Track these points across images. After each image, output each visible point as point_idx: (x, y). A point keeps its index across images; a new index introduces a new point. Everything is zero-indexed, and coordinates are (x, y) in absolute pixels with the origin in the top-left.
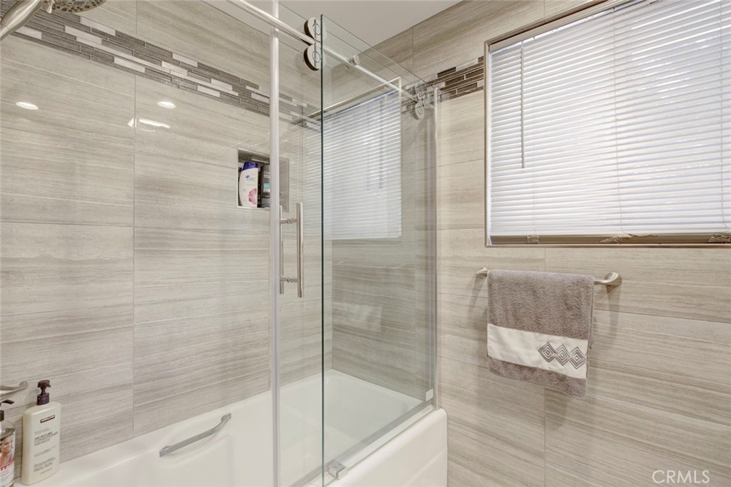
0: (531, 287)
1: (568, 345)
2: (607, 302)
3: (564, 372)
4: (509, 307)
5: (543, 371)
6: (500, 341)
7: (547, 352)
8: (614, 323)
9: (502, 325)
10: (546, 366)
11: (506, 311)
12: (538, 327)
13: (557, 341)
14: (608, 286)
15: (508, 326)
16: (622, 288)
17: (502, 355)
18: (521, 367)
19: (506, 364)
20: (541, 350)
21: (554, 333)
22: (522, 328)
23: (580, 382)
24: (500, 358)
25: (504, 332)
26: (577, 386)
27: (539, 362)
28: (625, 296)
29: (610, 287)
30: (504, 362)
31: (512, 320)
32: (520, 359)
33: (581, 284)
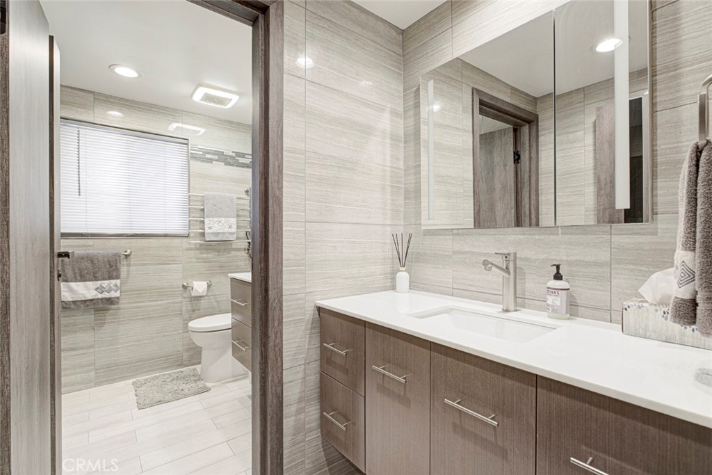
0: (91, 259)
1: (111, 283)
2: (125, 263)
3: (109, 296)
4: (77, 271)
5: (98, 299)
6: (71, 290)
7: (100, 290)
8: (128, 271)
9: (72, 281)
10: (100, 296)
11: (75, 273)
12: (96, 279)
13: (105, 283)
14: (126, 255)
15: (76, 281)
16: (132, 256)
17: (72, 298)
18: (85, 301)
19: (74, 302)
20: (97, 289)
21: (104, 279)
22: (86, 281)
23: (118, 298)
24: (71, 300)
25: (73, 285)
26: (117, 300)
27: (96, 295)
28: (133, 260)
29: (127, 256)
30: (73, 302)
31: (78, 277)
32: (85, 297)
33: (117, 255)
